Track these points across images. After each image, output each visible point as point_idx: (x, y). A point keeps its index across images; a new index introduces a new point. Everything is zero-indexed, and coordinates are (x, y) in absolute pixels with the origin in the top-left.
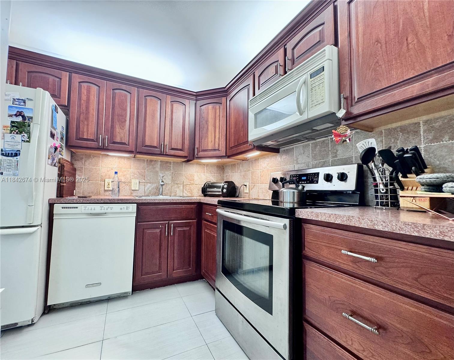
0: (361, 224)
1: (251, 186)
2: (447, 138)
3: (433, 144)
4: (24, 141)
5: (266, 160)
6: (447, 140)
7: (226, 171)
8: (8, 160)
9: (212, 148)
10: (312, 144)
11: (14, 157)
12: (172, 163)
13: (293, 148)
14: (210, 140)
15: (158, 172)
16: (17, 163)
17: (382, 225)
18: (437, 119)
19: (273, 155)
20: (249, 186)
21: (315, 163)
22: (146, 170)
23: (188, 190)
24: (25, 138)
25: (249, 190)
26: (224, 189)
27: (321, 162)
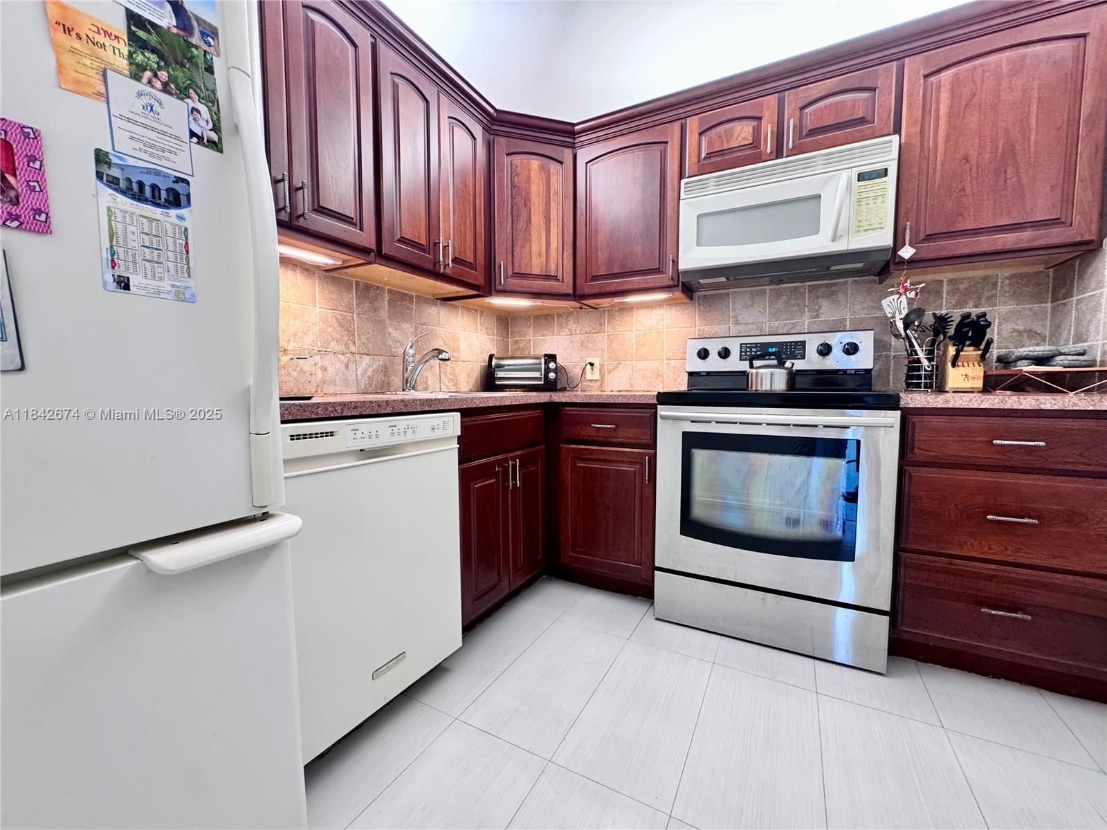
0: (1022, 404)
1: (608, 365)
2: (971, 304)
3: (955, 311)
4: (200, 139)
5: (655, 311)
6: (971, 306)
7: (515, 330)
8: (145, 221)
9: (541, 271)
10: (770, 290)
11: (164, 207)
12: (414, 299)
13: (728, 294)
14: (534, 248)
15: (384, 321)
16: (184, 242)
17: (1051, 403)
18: (964, 279)
19: (674, 304)
20: (602, 365)
21: (777, 325)
22: (355, 315)
23: (448, 375)
24: (203, 123)
25: (600, 374)
26: (550, 372)
27: (789, 323)
